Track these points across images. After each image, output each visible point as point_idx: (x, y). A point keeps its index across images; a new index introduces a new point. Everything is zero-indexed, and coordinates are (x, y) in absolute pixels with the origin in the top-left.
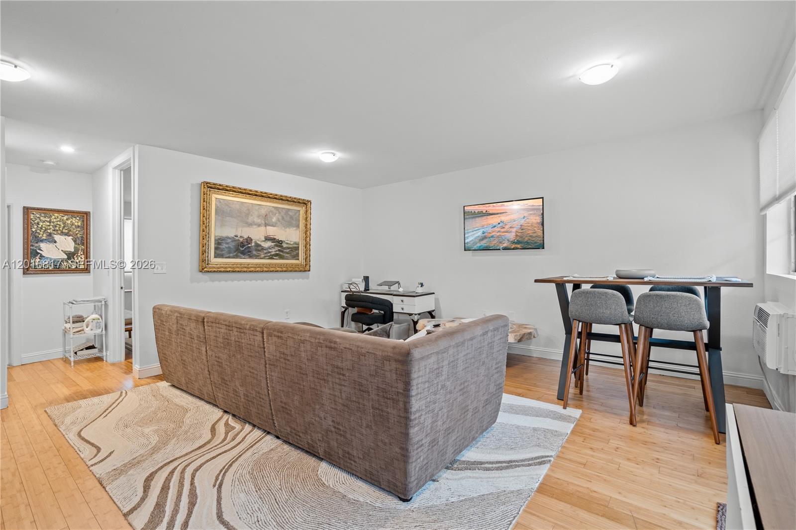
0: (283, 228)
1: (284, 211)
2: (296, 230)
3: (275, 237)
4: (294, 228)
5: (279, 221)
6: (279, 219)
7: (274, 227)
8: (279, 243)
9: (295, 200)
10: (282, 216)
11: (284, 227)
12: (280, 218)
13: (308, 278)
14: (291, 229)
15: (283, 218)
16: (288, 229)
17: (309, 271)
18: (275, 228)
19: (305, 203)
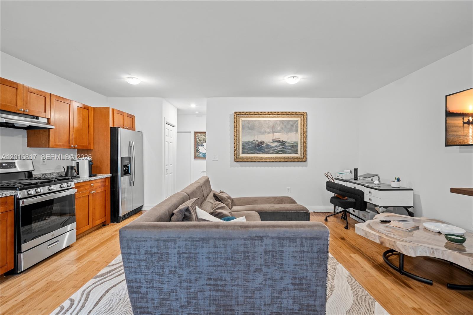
0: (286, 133)
1: (286, 122)
2: (296, 134)
3: (280, 139)
4: (294, 133)
5: (283, 129)
6: (282, 127)
7: (279, 133)
8: (283, 143)
9: (294, 114)
10: (285, 125)
11: (287, 132)
12: (283, 127)
13: (306, 166)
14: (292, 133)
15: (286, 127)
16: (289, 134)
17: (306, 161)
18: (280, 133)
19: (302, 114)
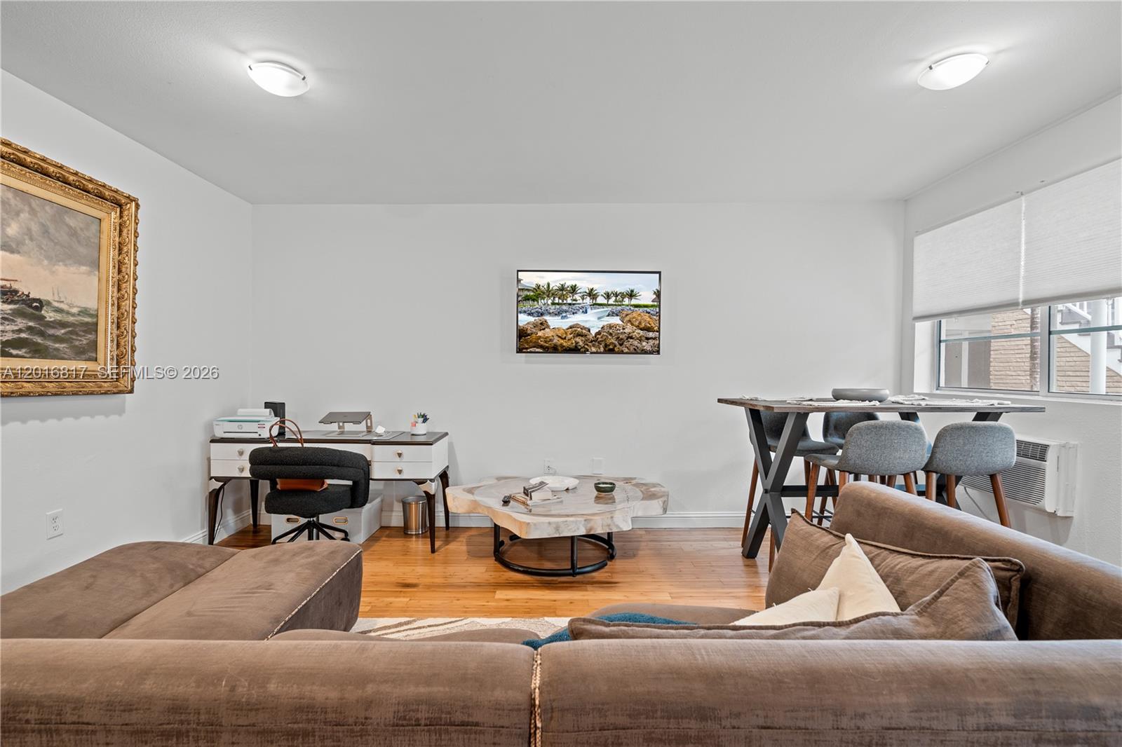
0: (46, 262)
1: (47, 208)
2: (89, 273)
3: (15, 286)
4: (84, 268)
5: (31, 239)
6: (29, 230)
7: (12, 252)
8: (32, 307)
9: (90, 186)
10: (43, 225)
11: (48, 258)
12: (35, 228)
14: (73, 269)
15: (45, 232)
16: (60, 268)
17: (131, 391)
18: (16, 257)
19: (118, 202)
